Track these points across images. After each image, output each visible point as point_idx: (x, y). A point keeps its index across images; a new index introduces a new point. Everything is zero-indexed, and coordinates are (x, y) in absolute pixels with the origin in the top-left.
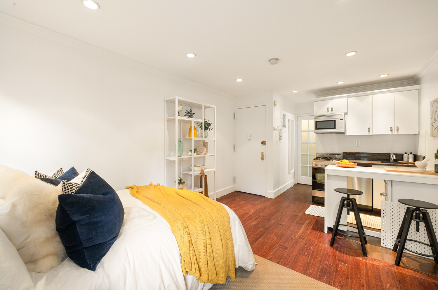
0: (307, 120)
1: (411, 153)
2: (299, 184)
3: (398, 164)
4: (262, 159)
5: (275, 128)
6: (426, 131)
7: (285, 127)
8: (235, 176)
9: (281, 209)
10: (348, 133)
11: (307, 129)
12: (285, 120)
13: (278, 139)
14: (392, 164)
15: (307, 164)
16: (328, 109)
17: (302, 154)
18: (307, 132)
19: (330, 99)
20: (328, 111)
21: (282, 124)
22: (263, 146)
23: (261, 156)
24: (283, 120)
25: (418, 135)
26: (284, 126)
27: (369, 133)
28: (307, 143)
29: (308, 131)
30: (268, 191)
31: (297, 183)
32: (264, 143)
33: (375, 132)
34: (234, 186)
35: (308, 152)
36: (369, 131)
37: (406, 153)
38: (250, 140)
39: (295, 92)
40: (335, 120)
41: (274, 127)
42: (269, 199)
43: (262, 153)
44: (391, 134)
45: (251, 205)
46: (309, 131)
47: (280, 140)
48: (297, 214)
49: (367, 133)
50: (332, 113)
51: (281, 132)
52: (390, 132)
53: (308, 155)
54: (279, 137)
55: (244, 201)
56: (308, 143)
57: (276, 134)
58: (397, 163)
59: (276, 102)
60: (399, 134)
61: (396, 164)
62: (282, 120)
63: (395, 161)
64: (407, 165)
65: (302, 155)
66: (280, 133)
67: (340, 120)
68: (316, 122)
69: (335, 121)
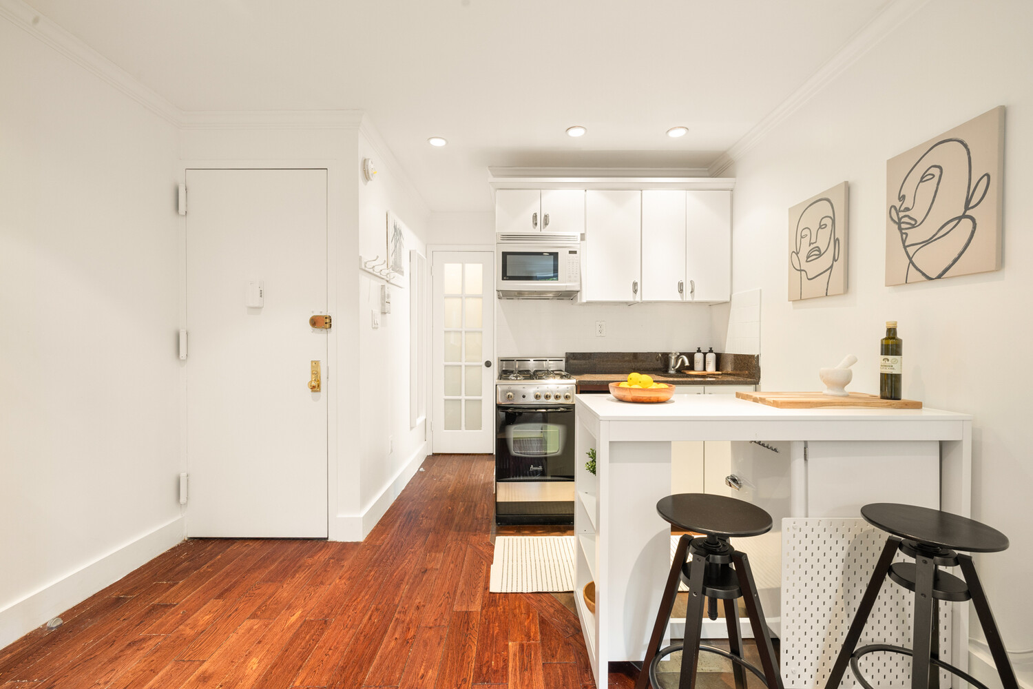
0: (461, 265)
1: (711, 351)
2: (439, 454)
3: (689, 379)
4: (313, 388)
5: (370, 265)
6: (761, 290)
7: (402, 273)
8: (183, 475)
9: (397, 601)
10: (585, 297)
11: (459, 292)
12: (400, 249)
13: (377, 311)
14: (676, 379)
15: (460, 395)
16: (535, 216)
17: (447, 363)
18: (459, 300)
19: (540, 188)
20: (536, 224)
21: (391, 260)
22: (319, 336)
23: (308, 378)
24: (396, 246)
25: (727, 304)
26: (397, 268)
27: (634, 297)
28: (461, 332)
29: (461, 298)
30: (339, 516)
31: (434, 455)
32: (320, 322)
33: (648, 295)
34: (180, 517)
35: (464, 359)
36: (635, 291)
37: (699, 351)
38: (259, 308)
39: (438, 143)
40: (557, 253)
41: (364, 260)
42: (345, 547)
43: (315, 364)
44: (680, 299)
45: (254, 616)
46: (466, 297)
47: (384, 313)
48: (464, 609)
49: (629, 297)
50: (545, 232)
51: (387, 285)
52: (678, 294)
53: (463, 368)
54: (383, 305)
55: (219, 597)
56: (463, 333)
57: (369, 287)
58: (684, 377)
59: (370, 166)
60: (696, 299)
61: (681, 379)
62: (391, 246)
63: (681, 371)
64: (704, 380)
65: (445, 366)
66: (383, 287)
67: (570, 252)
68: (505, 255)
69: (555, 255)
